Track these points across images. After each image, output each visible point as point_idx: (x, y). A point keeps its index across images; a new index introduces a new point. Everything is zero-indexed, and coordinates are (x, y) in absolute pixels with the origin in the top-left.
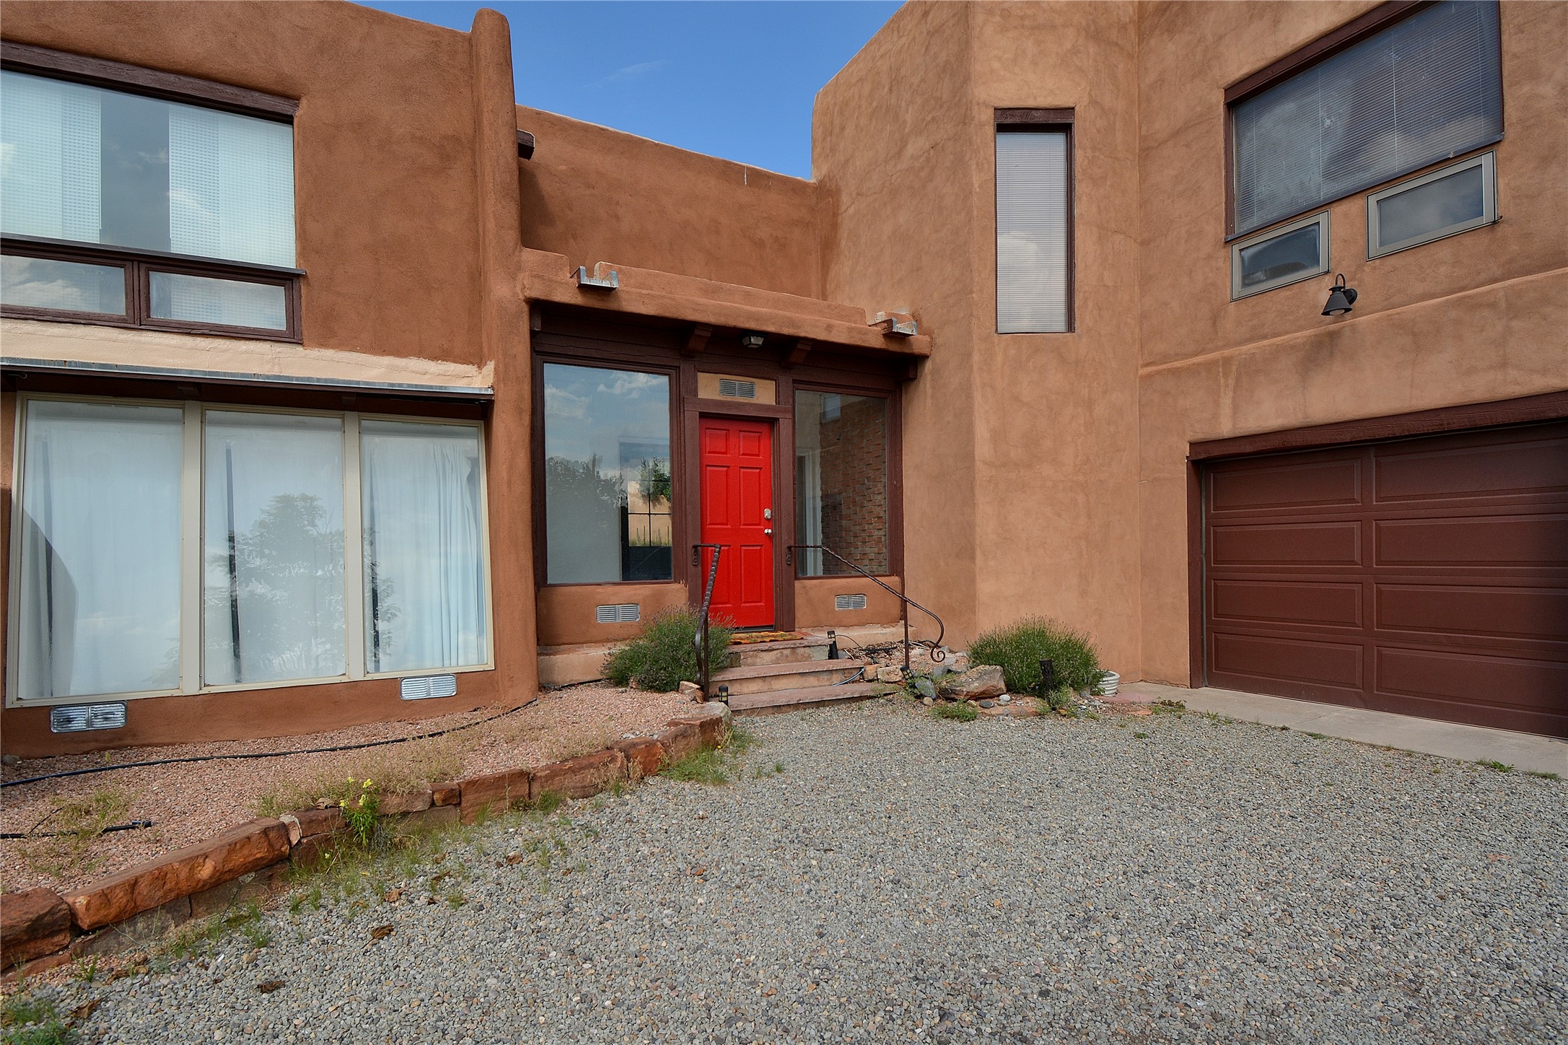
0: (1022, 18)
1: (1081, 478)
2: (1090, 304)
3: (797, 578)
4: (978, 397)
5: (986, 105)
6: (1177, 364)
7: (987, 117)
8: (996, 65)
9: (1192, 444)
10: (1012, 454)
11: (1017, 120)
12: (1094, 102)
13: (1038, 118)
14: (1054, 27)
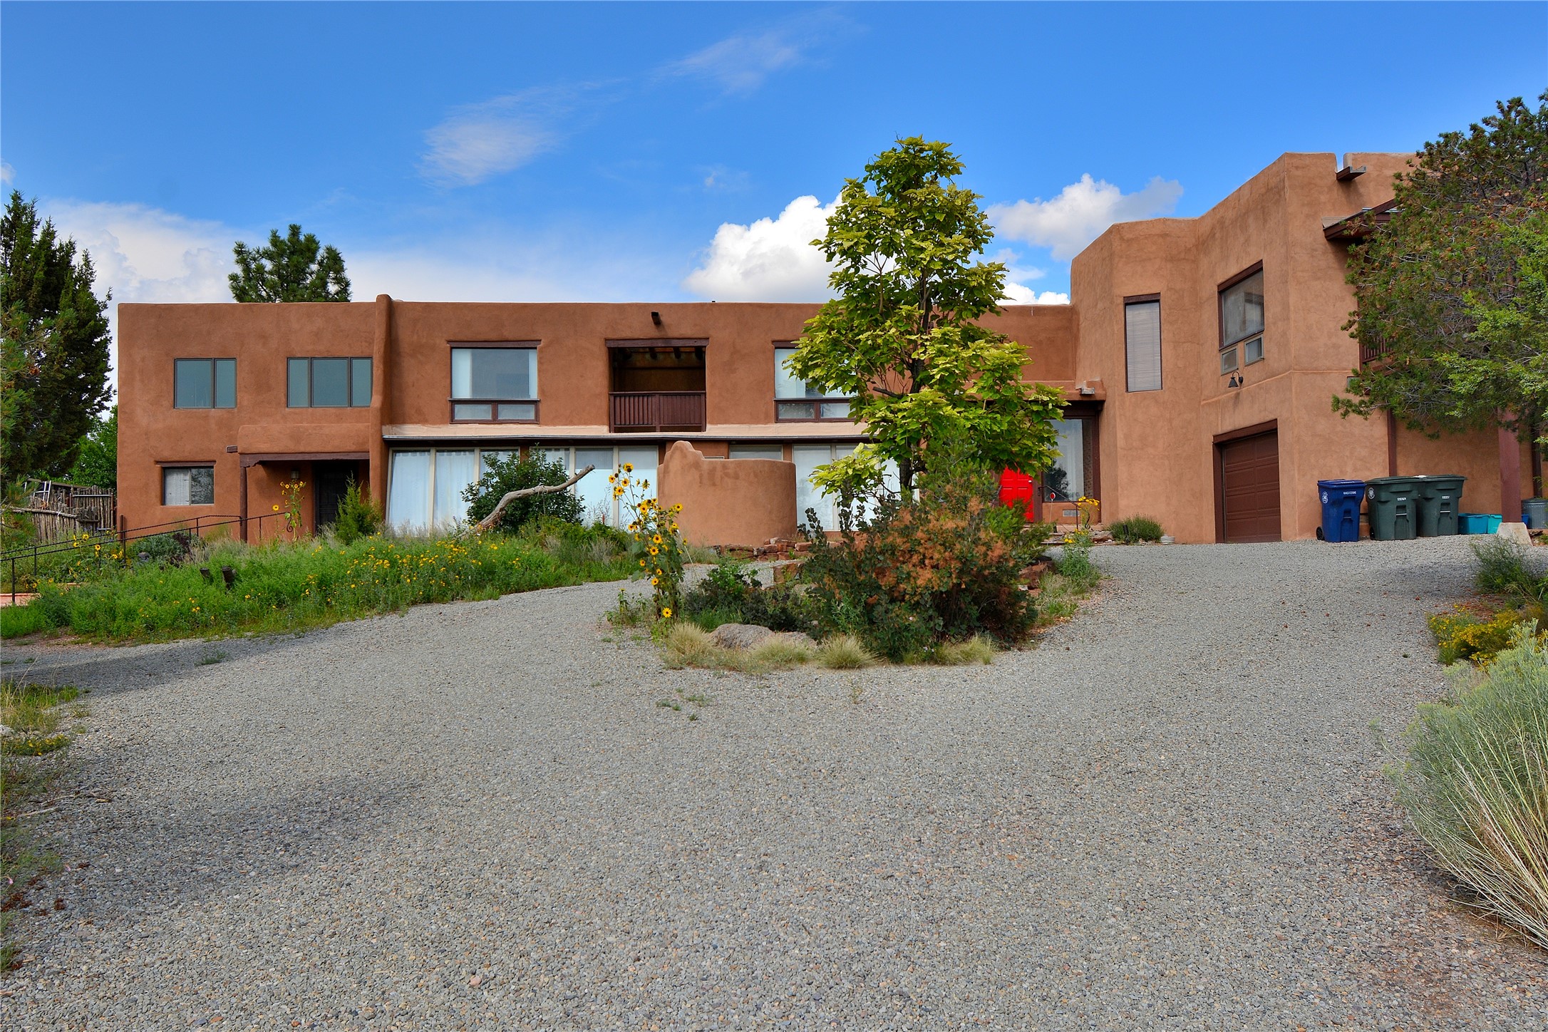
0: (1136, 257)
1: (1167, 453)
2: (1169, 377)
3: (1043, 501)
4: (1118, 420)
5: (1119, 296)
6: (1209, 401)
7: (1121, 301)
8: (1124, 279)
9: (1214, 436)
10: (1134, 444)
11: (1134, 301)
12: (1169, 289)
13: (1144, 299)
14: (1150, 259)
